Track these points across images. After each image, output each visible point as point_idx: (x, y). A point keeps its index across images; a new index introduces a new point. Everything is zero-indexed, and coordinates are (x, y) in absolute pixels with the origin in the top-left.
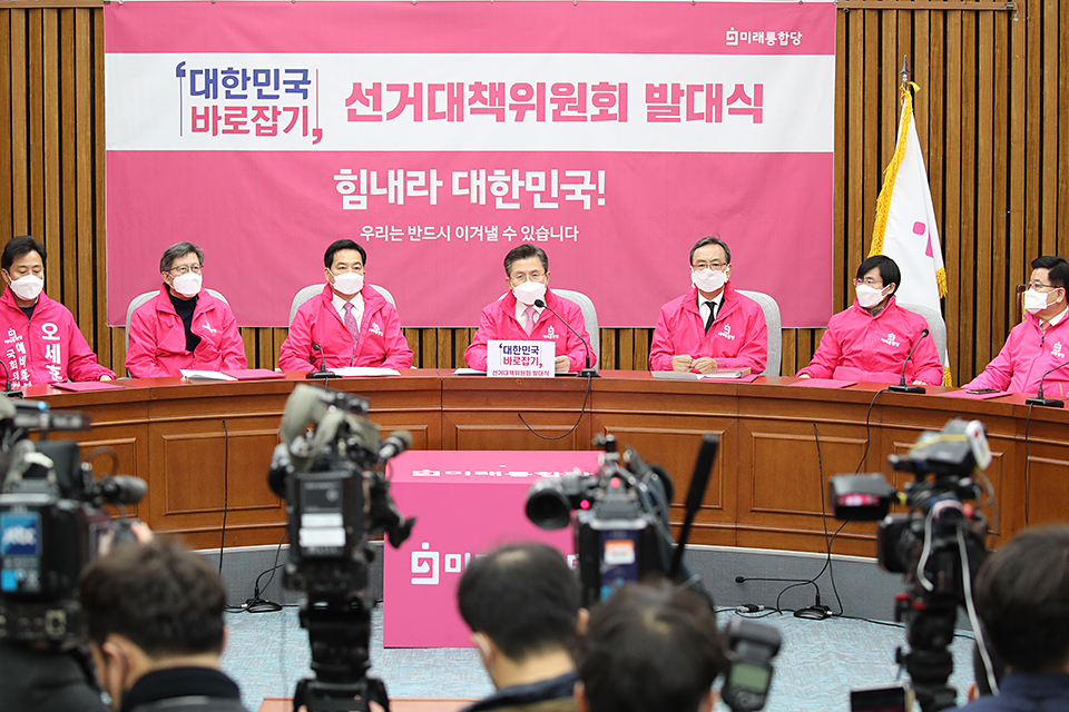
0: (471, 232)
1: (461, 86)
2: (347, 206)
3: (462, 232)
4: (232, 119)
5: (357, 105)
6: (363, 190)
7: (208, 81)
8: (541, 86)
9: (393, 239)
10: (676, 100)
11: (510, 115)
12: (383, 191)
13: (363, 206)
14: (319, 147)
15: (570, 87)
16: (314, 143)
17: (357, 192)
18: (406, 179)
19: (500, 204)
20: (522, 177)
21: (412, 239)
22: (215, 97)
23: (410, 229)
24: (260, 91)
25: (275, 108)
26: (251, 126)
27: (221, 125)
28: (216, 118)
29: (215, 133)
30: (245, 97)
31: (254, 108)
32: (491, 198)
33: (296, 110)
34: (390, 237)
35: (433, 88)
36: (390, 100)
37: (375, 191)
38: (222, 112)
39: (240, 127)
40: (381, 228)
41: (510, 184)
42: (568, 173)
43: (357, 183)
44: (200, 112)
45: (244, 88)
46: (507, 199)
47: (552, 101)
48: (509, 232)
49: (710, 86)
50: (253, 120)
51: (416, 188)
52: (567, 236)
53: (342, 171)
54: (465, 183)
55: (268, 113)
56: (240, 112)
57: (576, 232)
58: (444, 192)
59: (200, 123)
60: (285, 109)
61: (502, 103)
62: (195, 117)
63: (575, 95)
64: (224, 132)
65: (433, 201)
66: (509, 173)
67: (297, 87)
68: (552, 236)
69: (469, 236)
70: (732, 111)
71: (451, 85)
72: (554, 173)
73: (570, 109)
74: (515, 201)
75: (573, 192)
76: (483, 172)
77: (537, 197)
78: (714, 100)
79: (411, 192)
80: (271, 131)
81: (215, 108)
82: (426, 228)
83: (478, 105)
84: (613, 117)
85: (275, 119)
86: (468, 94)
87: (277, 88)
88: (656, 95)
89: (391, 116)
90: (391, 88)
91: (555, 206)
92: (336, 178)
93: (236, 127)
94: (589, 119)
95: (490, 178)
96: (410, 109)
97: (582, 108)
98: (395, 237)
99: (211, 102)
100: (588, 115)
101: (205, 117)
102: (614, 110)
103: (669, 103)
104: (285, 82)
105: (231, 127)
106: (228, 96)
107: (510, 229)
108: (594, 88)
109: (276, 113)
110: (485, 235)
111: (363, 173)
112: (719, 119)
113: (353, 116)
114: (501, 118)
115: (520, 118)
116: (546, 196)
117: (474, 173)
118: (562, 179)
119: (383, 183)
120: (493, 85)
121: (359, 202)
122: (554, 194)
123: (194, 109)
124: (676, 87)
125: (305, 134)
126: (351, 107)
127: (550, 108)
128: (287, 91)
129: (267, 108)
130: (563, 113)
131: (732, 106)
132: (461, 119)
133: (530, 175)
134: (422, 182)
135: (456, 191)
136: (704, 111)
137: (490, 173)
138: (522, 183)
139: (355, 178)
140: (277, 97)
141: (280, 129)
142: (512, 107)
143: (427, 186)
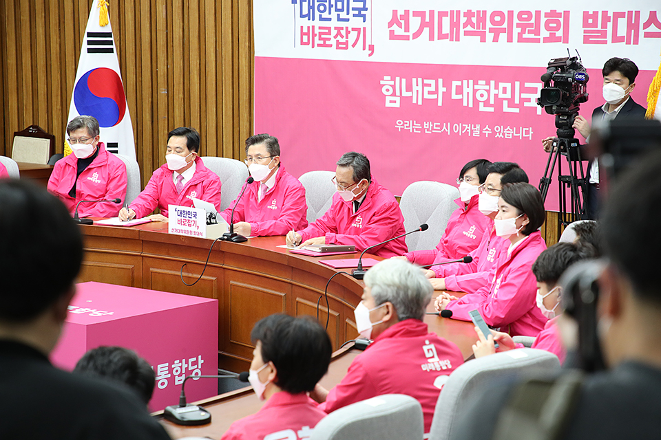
0: (463, 128)
1: (458, 12)
2: (388, 104)
3: (457, 128)
4: (323, 36)
5: (395, 27)
6: (398, 93)
7: (310, 7)
8: (511, 13)
9: (415, 131)
10: (604, 25)
11: (490, 36)
12: (409, 94)
13: (397, 105)
14: (373, 59)
15: (529, 13)
16: (370, 55)
17: (394, 94)
18: (424, 85)
19: (482, 108)
20: (497, 87)
21: (426, 132)
22: (313, 20)
23: (425, 124)
24: (338, 15)
25: (347, 28)
26: (333, 42)
27: (317, 41)
28: (314, 35)
29: (313, 47)
30: (330, 19)
31: (335, 28)
32: (476, 102)
33: (358, 30)
34: (413, 129)
35: (442, 14)
36: (415, 23)
37: (405, 94)
38: (317, 31)
39: (327, 42)
40: (408, 122)
41: (488, 91)
42: (527, 85)
43: (394, 87)
44: (305, 30)
45: (330, 13)
46: (487, 104)
47: (518, 25)
48: (487, 130)
49: (630, 13)
50: (335, 37)
51: (430, 93)
52: (524, 135)
53: (386, 78)
54: (460, 90)
55: (343, 32)
56: (327, 31)
57: (531, 133)
58: (447, 95)
59: (305, 38)
60: (353, 29)
61: (484, 27)
62: (302, 34)
63: (533, 21)
64: (319, 45)
65: (440, 104)
66: (488, 84)
67: (360, 12)
68: (515, 135)
69: (462, 131)
70: (647, 35)
71: (452, 12)
72: (517, 84)
73: (530, 32)
74: (491, 106)
75: (529, 100)
76: (471, 82)
77: (505, 103)
78: (633, 26)
79: (427, 96)
80: (344, 46)
81: (313, 27)
82: (435, 124)
83: (469, 28)
84: (558, 40)
85: (347, 38)
86: (463, 20)
87: (348, 14)
88: (590, 21)
89: (416, 35)
90: (416, 14)
91: (517, 110)
92: (382, 82)
93: (325, 42)
94: (542, 40)
95: (476, 87)
96: (426, 30)
97: (537, 32)
98: (417, 129)
99: (311, 23)
100: (541, 37)
101: (308, 34)
102: (559, 33)
103: (599, 28)
104: (353, 9)
105: (322, 42)
106: (321, 19)
107: (487, 127)
108: (546, 15)
109: (348, 33)
110: (472, 131)
111: (398, 79)
112: (636, 42)
113: (393, 36)
114: (483, 40)
115: (496, 39)
116: (511, 103)
117: (465, 82)
118: (523, 90)
119: (409, 88)
120: (478, 12)
121: (395, 102)
122: (517, 101)
123: (302, 27)
124: (605, 13)
125: (364, 49)
126: (391, 29)
127: (516, 31)
128: (354, 15)
129: (342, 28)
130: (524, 36)
131: (646, 30)
132: (458, 39)
133: (501, 85)
134: (433, 88)
135: (454, 96)
136: (625, 35)
137: (475, 83)
138: (496, 92)
139: (392, 83)
140: (347, 20)
141: (351, 43)
142: (491, 30)
143: (436, 92)
